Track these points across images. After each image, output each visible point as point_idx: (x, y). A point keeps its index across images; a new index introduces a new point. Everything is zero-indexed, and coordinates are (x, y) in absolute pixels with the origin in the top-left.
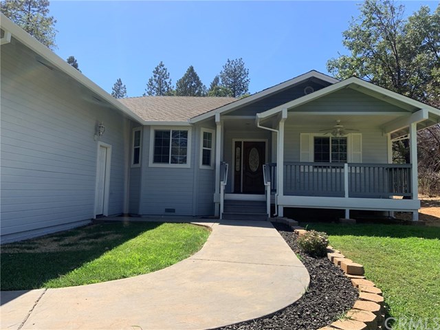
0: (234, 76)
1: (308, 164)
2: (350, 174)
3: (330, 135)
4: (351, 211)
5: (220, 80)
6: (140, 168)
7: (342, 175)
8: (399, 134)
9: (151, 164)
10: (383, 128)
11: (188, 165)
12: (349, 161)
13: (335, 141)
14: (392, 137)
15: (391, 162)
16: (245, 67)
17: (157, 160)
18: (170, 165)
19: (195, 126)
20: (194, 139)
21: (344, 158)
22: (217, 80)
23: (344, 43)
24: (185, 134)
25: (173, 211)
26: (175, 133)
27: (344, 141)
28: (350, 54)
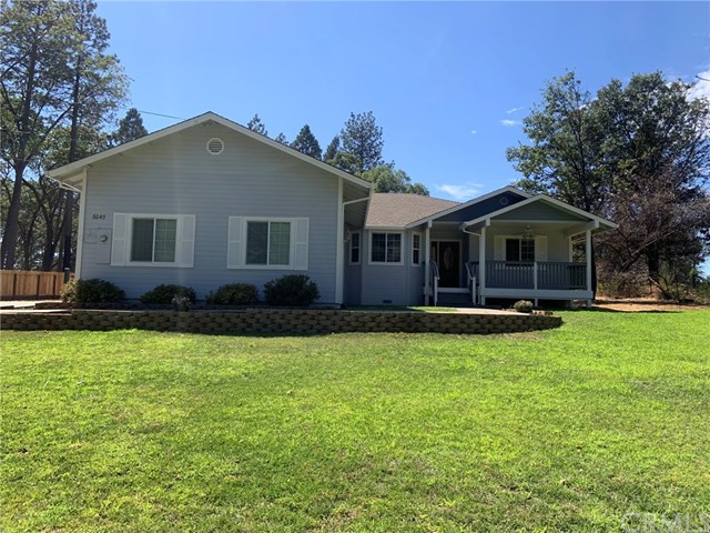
0: (361, 137)
1: (502, 262)
2: (539, 271)
3: (520, 237)
4: (539, 300)
5: (341, 142)
6: (360, 266)
7: (532, 272)
8: (579, 236)
9: (370, 263)
10: (565, 232)
11: (402, 263)
12: (536, 259)
13: (524, 243)
14: (573, 238)
15: (571, 261)
16: (376, 124)
17: (374, 259)
18: (386, 263)
19: (407, 231)
20: (406, 242)
21: (532, 257)
22: (336, 141)
23: (526, 131)
24: (398, 236)
25: (390, 302)
26: (390, 236)
27: (532, 243)
28: (531, 143)
